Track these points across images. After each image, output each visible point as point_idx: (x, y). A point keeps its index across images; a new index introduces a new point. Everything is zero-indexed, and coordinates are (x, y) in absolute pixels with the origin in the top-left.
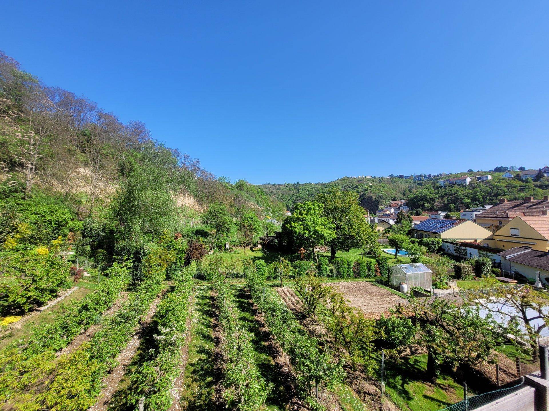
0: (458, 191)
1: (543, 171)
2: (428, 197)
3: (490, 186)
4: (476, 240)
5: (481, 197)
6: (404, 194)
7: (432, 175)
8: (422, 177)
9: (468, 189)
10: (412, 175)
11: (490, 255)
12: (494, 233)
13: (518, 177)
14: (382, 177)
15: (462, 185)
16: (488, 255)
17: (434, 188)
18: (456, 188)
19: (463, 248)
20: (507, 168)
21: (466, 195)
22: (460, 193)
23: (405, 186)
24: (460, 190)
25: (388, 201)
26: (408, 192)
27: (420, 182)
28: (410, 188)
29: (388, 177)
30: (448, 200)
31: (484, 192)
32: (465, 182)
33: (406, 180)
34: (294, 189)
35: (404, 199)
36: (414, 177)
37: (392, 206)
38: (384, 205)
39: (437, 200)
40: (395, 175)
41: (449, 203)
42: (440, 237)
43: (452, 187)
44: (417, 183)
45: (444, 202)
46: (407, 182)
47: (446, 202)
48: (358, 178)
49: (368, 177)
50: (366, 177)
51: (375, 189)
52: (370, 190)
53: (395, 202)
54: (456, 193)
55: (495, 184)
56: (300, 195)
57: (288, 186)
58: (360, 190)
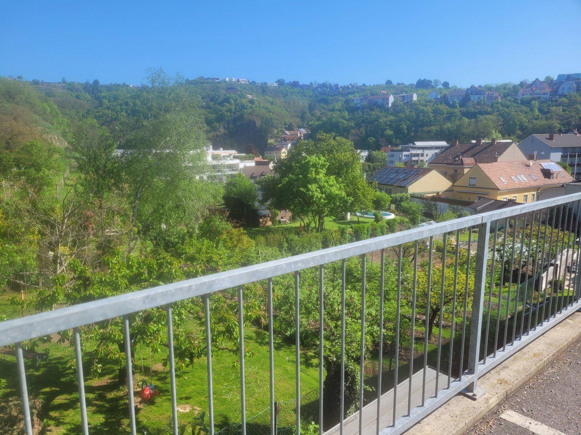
0: (379, 117)
1: (470, 92)
2: (341, 125)
3: (416, 111)
4: (438, 193)
5: (405, 127)
6: (302, 118)
7: (340, 86)
8: (327, 88)
9: (391, 114)
10: (311, 83)
11: (460, 209)
12: (453, 184)
13: (444, 100)
14: (266, 84)
15: (382, 107)
16: (459, 208)
17: (347, 109)
18: (375, 113)
19: (433, 203)
20: (431, 81)
21: (389, 123)
22: (381, 120)
23: (303, 103)
24: (381, 114)
25: (282, 131)
26: (309, 114)
27: (325, 97)
28: (311, 108)
29: (275, 85)
30: (366, 130)
31: (409, 120)
32: (388, 103)
33: (304, 92)
34: (88, 97)
35: (304, 128)
36: (315, 86)
37: (289, 139)
38: (276, 137)
39: (353, 131)
40: (287, 81)
41: (368, 136)
42: (406, 191)
43: (372, 110)
44: (319, 99)
45: (362, 134)
46: (305, 96)
47: (364, 133)
48: (225, 81)
49: (243, 81)
50: (238, 81)
51: (260, 107)
52: (251, 107)
53: (292, 132)
54: (377, 121)
55: (422, 108)
56: (106, 111)
57: (71, 87)
58: (233, 107)
